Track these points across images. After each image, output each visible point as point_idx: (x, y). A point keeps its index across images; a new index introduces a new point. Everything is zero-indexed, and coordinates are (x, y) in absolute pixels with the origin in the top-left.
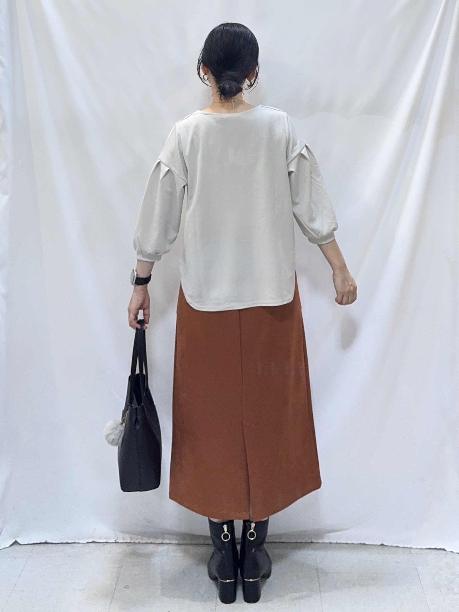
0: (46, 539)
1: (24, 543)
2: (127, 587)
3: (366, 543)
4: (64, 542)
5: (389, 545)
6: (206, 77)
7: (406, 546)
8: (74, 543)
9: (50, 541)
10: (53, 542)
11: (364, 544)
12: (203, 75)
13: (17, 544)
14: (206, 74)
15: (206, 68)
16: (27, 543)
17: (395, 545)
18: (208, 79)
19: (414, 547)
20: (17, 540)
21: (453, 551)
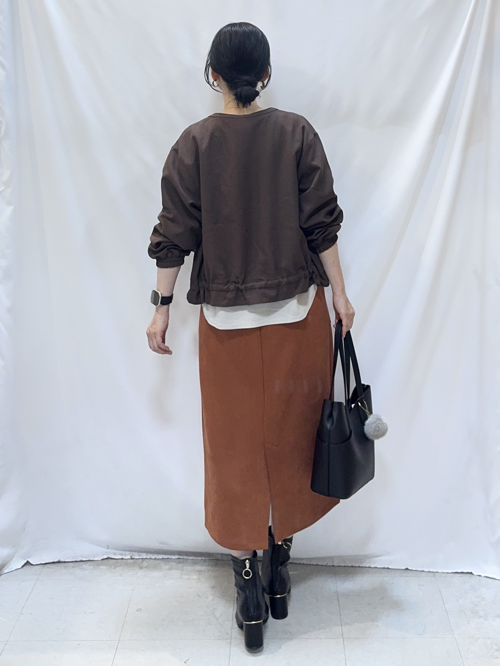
0: (59, 558)
1: (36, 564)
3: (390, 567)
4: (78, 560)
5: (414, 569)
6: (215, 82)
7: (431, 570)
8: (89, 561)
9: (63, 560)
10: (66, 561)
11: (388, 568)
12: (213, 81)
13: (29, 564)
14: (216, 80)
15: (216, 74)
16: (39, 563)
17: (420, 570)
18: (218, 85)
19: (440, 571)
20: (29, 561)
21: (481, 575)
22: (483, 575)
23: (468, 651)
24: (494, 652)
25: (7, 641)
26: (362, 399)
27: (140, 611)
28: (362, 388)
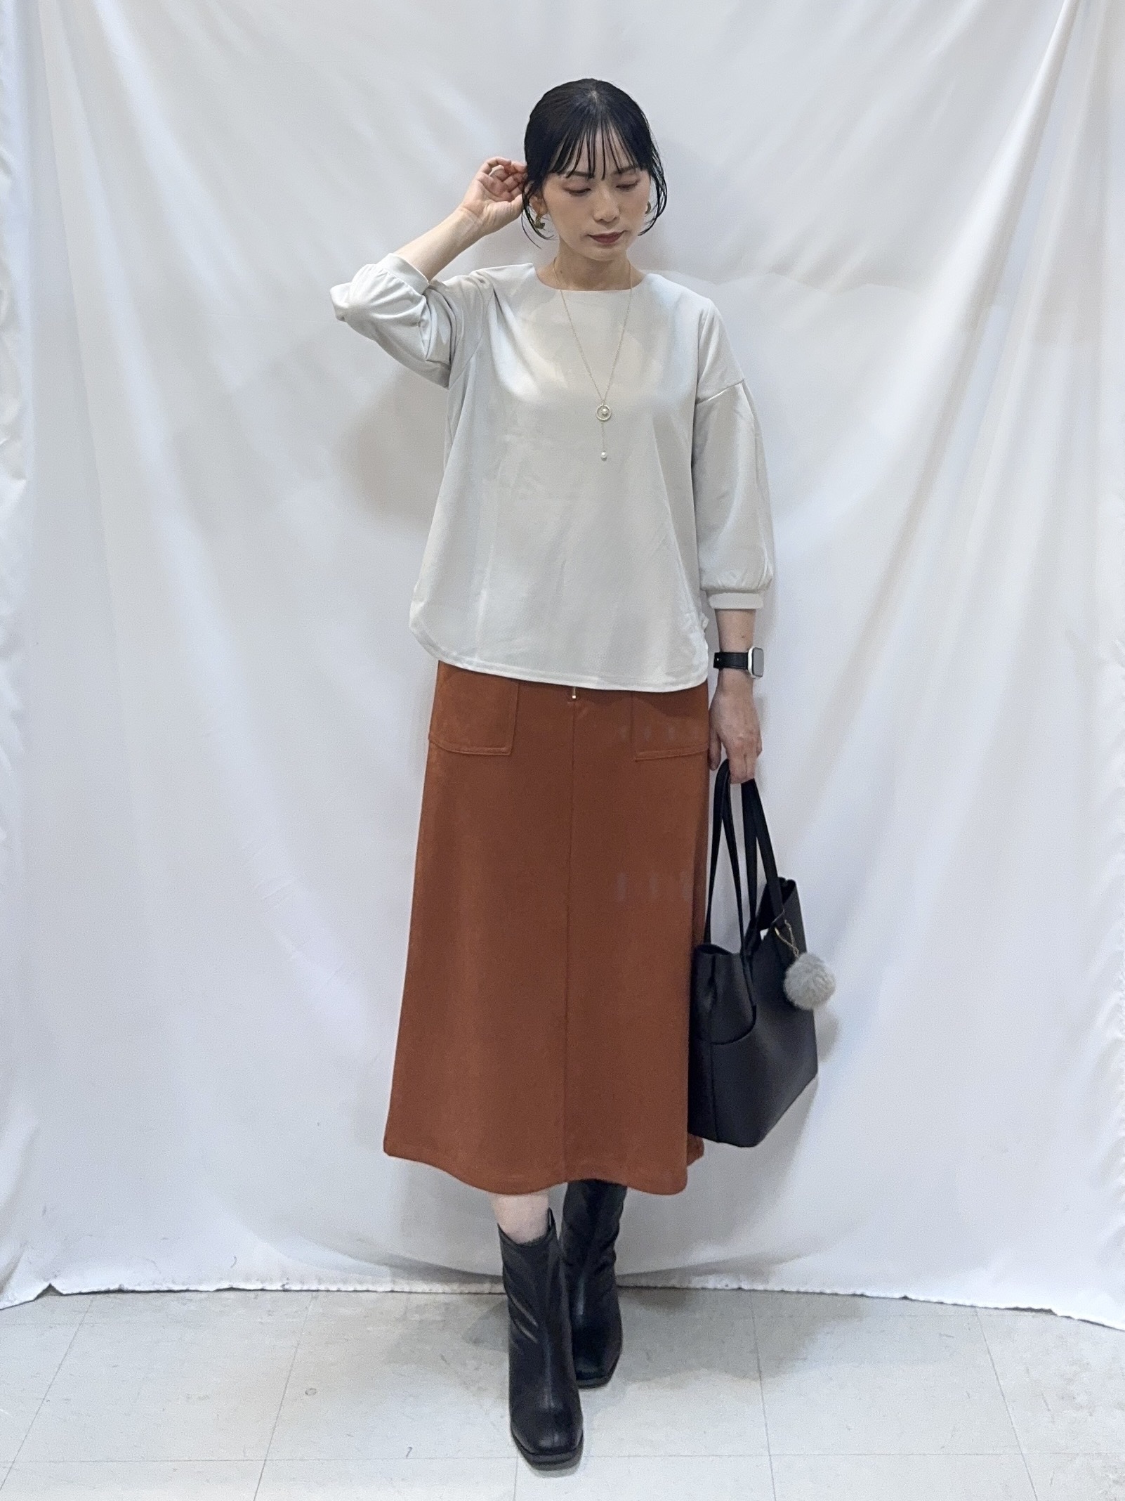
0: (121, 1283)
1: (69, 1292)
2: (313, 1392)
3: (868, 1293)
4: (164, 1288)
5: (922, 1298)
8: (187, 1291)
9: (130, 1288)
10: (138, 1289)
11: (863, 1296)
13: (51, 1292)
16: (77, 1291)
17: (935, 1299)
20: (54, 1285)
21: (1072, 1316)
22: (1076, 1316)
23: (1051, 1483)
24: (1110, 1486)
25: (13, 1462)
26: (782, 919)
28: (779, 889)
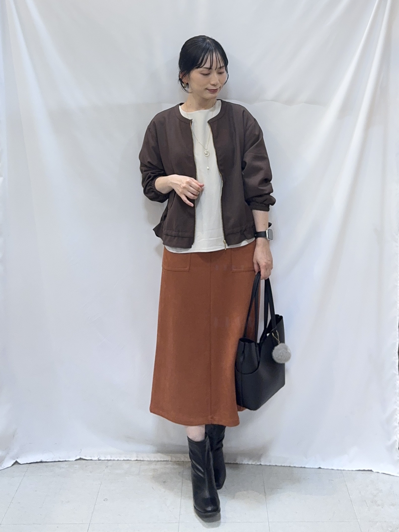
0: (41, 459)
2: (106, 500)
3: (306, 466)
4: (57, 460)
7: (339, 469)
8: (65, 461)
9: (45, 461)
10: (47, 461)
11: (304, 467)
13: (17, 463)
16: (25, 463)
17: (330, 468)
19: (346, 469)
22: (380, 472)
26: (276, 330)
27: (107, 501)
28: (275, 319)
